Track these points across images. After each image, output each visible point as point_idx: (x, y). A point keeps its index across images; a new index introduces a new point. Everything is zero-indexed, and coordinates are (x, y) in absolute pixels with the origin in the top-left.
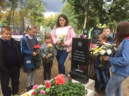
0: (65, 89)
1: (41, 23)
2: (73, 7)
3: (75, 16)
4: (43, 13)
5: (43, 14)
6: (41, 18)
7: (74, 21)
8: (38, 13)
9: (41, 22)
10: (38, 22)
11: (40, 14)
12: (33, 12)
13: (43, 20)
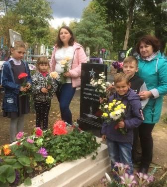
0: (64, 140)
1: (43, 39)
2: (104, 9)
3: (107, 26)
4: (47, 19)
5: (47, 22)
6: (44, 29)
7: (105, 34)
8: (38, 21)
9: (43, 36)
10: (37, 37)
11: (42, 21)
12: (28, 18)
13: (47, 34)
